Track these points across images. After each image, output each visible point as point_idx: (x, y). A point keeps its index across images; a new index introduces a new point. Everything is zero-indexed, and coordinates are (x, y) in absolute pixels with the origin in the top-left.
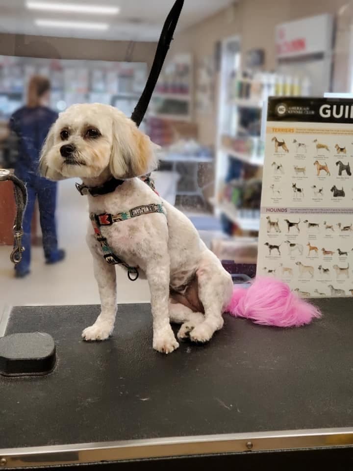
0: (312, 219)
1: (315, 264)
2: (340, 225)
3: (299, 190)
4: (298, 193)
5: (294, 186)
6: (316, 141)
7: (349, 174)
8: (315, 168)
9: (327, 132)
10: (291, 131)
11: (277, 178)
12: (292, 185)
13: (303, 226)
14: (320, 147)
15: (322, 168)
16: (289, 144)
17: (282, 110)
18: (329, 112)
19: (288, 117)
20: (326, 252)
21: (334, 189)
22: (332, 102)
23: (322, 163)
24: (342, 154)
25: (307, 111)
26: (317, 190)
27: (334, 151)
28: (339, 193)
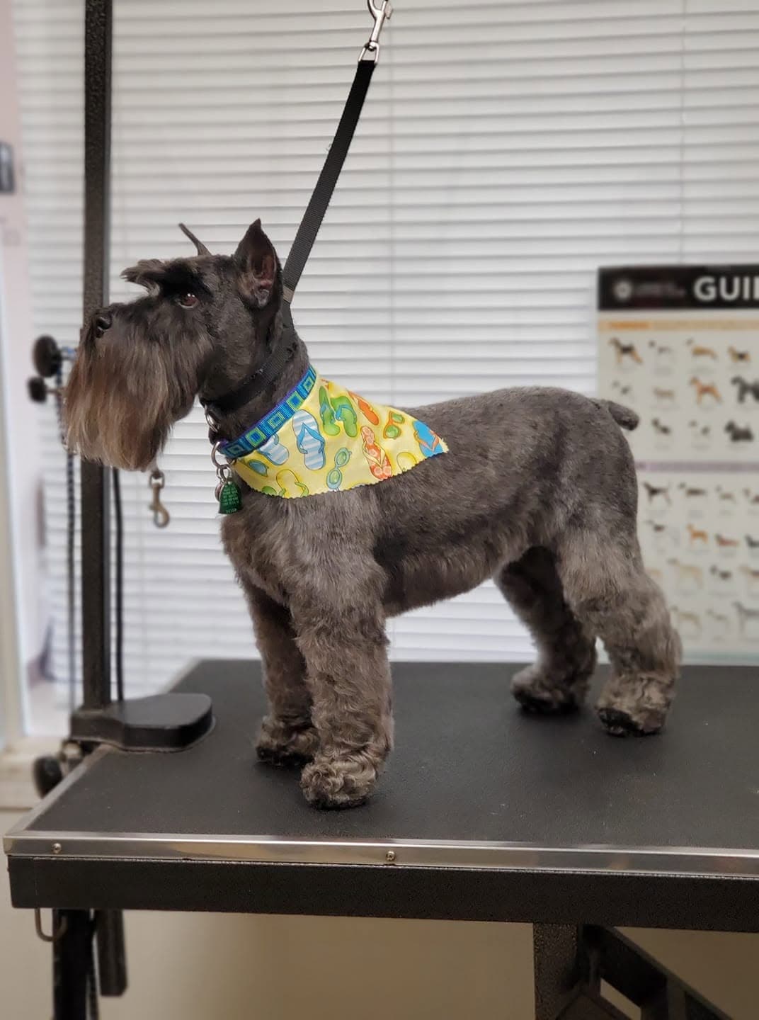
0: (693, 480)
1: (704, 563)
2: (747, 492)
3: (665, 430)
4: (663, 437)
5: (656, 423)
6: (690, 342)
9: (711, 325)
10: (642, 326)
12: (650, 422)
13: (677, 495)
14: (699, 352)
15: (706, 390)
17: (623, 290)
18: (712, 290)
19: (635, 303)
20: (722, 541)
21: (731, 427)
22: (716, 273)
24: (741, 364)
25: (671, 289)
26: (698, 429)
27: (726, 359)
28: (739, 435)
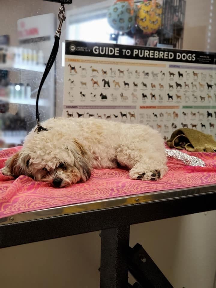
2: (105, 115)
3: (84, 95)
4: (83, 97)
5: (81, 93)
6: (91, 67)
7: (109, 86)
8: (92, 83)
9: (97, 62)
10: (78, 61)
11: (72, 89)
12: (80, 93)
13: (86, 116)
14: (94, 70)
15: (95, 83)
16: (77, 68)
17: (73, 48)
18: (98, 50)
19: (76, 53)
21: (101, 95)
22: (99, 45)
23: (95, 80)
24: (105, 75)
25: (86, 49)
26: (93, 95)
27: (101, 73)
28: (104, 97)
